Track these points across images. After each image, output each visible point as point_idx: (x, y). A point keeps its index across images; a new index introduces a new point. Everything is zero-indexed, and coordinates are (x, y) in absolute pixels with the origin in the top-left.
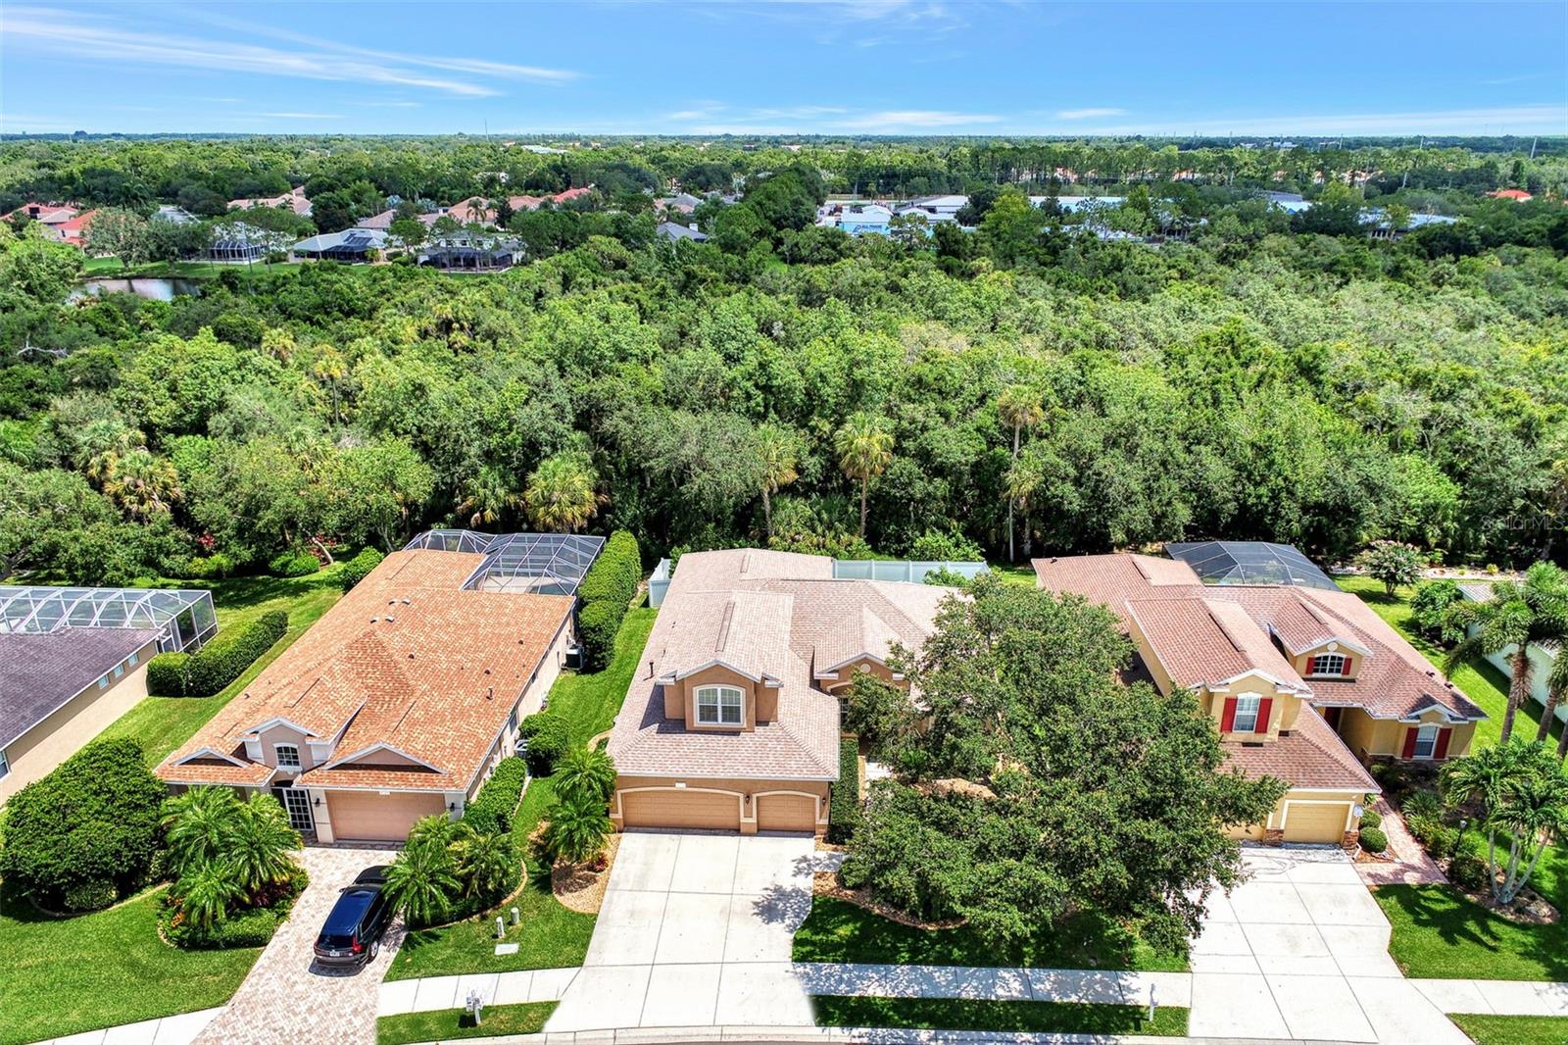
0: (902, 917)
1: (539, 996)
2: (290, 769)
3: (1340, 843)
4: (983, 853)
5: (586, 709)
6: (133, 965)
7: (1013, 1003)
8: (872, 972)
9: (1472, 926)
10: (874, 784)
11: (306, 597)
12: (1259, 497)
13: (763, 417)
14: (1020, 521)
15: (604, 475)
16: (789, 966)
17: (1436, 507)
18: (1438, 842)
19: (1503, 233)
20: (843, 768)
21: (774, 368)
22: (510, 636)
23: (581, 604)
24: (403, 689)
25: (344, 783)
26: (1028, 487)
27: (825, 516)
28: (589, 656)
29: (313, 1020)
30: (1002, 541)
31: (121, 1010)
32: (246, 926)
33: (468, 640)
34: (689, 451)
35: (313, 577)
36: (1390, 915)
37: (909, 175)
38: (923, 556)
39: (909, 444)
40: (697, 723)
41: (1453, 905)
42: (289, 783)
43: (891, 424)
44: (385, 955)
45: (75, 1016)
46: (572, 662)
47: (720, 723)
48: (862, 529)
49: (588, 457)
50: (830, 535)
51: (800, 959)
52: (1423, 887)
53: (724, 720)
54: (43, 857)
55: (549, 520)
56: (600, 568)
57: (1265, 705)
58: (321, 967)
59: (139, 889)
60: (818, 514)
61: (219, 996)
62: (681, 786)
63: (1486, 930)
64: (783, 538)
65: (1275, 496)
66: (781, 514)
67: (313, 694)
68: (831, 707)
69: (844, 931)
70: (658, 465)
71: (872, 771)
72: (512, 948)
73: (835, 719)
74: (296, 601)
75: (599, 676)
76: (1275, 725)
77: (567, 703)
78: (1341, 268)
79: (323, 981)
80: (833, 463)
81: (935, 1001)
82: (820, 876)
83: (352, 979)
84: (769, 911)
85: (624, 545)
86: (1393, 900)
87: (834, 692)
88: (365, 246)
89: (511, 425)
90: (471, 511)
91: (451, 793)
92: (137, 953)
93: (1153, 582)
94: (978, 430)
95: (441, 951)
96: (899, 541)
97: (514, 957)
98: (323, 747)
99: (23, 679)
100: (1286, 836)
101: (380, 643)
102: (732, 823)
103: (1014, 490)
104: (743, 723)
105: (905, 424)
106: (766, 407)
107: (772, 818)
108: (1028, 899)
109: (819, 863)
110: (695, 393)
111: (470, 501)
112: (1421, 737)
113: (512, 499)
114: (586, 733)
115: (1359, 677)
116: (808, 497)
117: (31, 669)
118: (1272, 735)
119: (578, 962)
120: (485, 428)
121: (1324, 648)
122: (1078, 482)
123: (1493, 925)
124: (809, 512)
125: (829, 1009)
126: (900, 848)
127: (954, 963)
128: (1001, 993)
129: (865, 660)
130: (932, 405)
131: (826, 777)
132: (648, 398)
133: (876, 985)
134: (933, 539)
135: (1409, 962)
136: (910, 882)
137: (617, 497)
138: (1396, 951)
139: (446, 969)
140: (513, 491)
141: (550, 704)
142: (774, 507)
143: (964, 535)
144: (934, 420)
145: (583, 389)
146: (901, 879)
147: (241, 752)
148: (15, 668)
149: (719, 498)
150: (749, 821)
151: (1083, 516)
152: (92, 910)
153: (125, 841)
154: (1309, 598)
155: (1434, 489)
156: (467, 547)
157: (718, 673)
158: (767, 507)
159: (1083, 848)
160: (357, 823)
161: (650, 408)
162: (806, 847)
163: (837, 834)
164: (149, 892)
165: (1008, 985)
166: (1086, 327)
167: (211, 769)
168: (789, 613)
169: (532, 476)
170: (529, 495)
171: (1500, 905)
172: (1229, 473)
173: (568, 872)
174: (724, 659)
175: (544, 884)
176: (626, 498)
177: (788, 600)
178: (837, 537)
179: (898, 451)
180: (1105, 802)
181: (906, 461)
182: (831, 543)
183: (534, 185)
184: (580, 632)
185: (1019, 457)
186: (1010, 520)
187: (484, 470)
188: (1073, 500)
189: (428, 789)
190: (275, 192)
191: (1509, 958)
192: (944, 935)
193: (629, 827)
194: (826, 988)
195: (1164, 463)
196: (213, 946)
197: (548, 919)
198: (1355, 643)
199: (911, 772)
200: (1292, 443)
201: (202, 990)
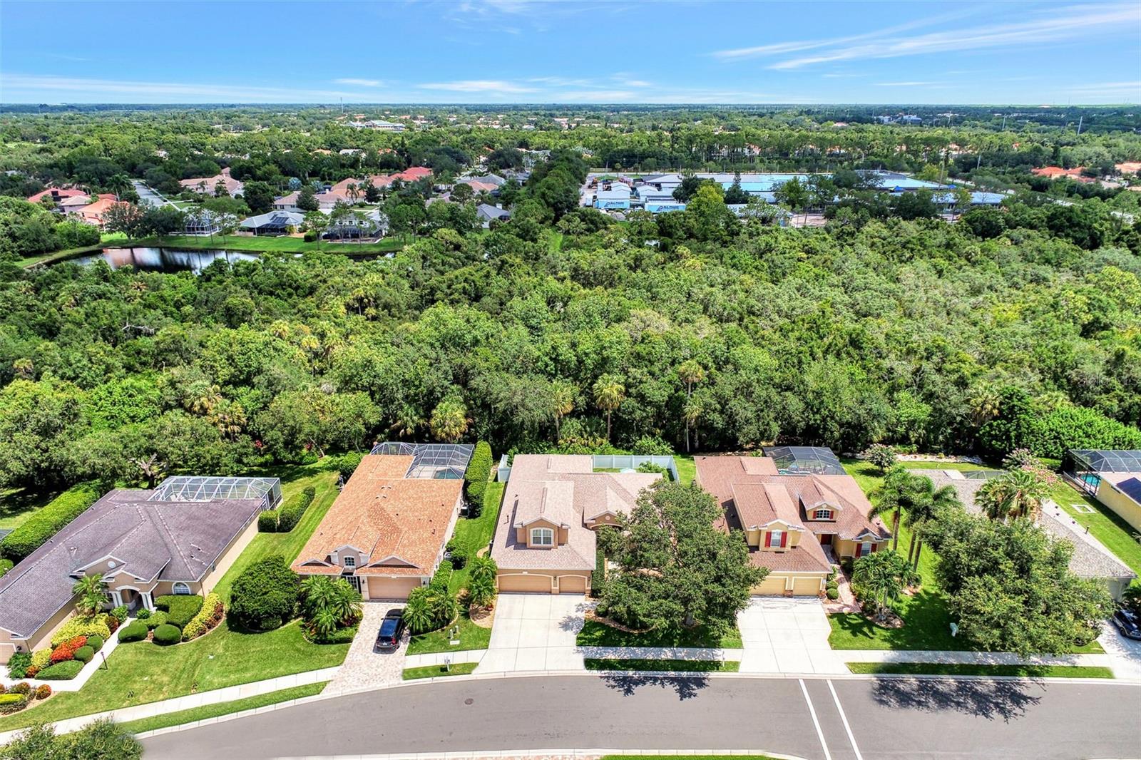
0: (623, 628)
1: (471, 661)
2: (350, 568)
3: (818, 595)
4: (653, 598)
5: (473, 536)
6: (298, 650)
7: (668, 661)
8: (610, 650)
9: (865, 629)
10: (610, 571)
11: (317, 477)
12: (815, 420)
13: (554, 376)
14: (692, 430)
15: (470, 408)
16: (575, 648)
17: (914, 421)
18: (860, 594)
19: (1018, 218)
20: (597, 564)
21: (560, 350)
22: (437, 502)
23: (466, 485)
24: (396, 530)
25: (376, 573)
26: (695, 414)
27: (588, 429)
28: (472, 510)
29: (380, 670)
30: (684, 442)
31: (300, 667)
32: (342, 634)
33: (420, 505)
34: (517, 399)
35: (316, 465)
36: (832, 625)
37: (644, 156)
38: (641, 452)
39: (632, 390)
40: (532, 545)
41: (860, 621)
42: (352, 574)
43: (622, 378)
44: (403, 646)
45: (281, 669)
46: (463, 513)
47: (542, 545)
48: (607, 435)
49: (461, 398)
50: (591, 439)
51: (581, 645)
52: (850, 614)
53: (544, 543)
54: (256, 606)
55: (444, 435)
56: (474, 464)
57: (784, 535)
58: (378, 649)
59: (289, 621)
60: (585, 427)
61: (339, 662)
62: (525, 573)
63: (871, 631)
64: (566, 441)
65: (824, 420)
66: (565, 428)
67: (358, 533)
68: (592, 536)
69: (598, 634)
70: (501, 406)
71: (610, 565)
72: (458, 642)
73: (594, 542)
74: (312, 479)
75: (477, 520)
76: (789, 544)
77: (464, 534)
78: (910, 246)
79: (379, 656)
80: (593, 398)
81: (636, 660)
82: (588, 612)
83: (392, 655)
84: (565, 626)
85: (484, 448)
86: (835, 619)
87: (593, 529)
88: (284, 224)
89: (420, 381)
90: (399, 429)
91: (423, 577)
92: (298, 646)
93: (748, 473)
94: (670, 382)
95: (428, 643)
96: (628, 442)
97: (459, 646)
98: (365, 558)
99: (213, 526)
100: (794, 593)
101: (382, 508)
102: (548, 589)
103: (688, 416)
104: (553, 545)
105: (630, 380)
106: (556, 371)
107: (565, 587)
108: (669, 614)
109: (587, 606)
110: (518, 364)
111: (399, 423)
112: (863, 548)
113: (421, 422)
114: (476, 548)
115: (838, 520)
116: (579, 418)
117: (216, 522)
118: (788, 548)
119: (487, 647)
120: (405, 383)
121: (821, 506)
122: (721, 412)
123: (875, 629)
124: (580, 427)
125: (589, 664)
126: (620, 596)
127: (644, 646)
128: (663, 657)
129: (608, 514)
130: (645, 369)
131: (590, 569)
132: (493, 367)
133: (611, 655)
134: (646, 441)
135: (835, 643)
136: (624, 610)
137: (477, 420)
138: (831, 640)
139: (431, 650)
140: (421, 417)
141: (456, 535)
142: (561, 424)
143: (662, 438)
144: (647, 378)
145: (458, 361)
146: (620, 608)
147: (329, 559)
148: (209, 521)
149: (533, 423)
150: (555, 588)
151: (724, 430)
152: (272, 629)
153: (287, 599)
154: (820, 482)
155: (914, 412)
156: (403, 453)
157: (541, 522)
158: (557, 424)
159: (690, 595)
160: (379, 592)
161: (495, 373)
162: (583, 600)
163: (595, 594)
164: (294, 622)
165: (667, 654)
166: (741, 303)
167: (316, 567)
168: (572, 491)
169: (434, 412)
170: (433, 422)
171: (881, 621)
172: (802, 405)
173: (476, 611)
174: (544, 516)
175: (466, 615)
176: (481, 421)
177: (571, 484)
178: (594, 440)
179: (627, 394)
180: (699, 577)
181: (630, 399)
182: (591, 444)
183: (387, 165)
184: (466, 497)
185: (691, 396)
186: (687, 430)
187: (406, 407)
188: (718, 421)
189: (414, 576)
190: (209, 173)
191: (877, 641)
192: (641, 635)
193: (501, 592)
194: (590, 656)
195: (766, 402)
196: (331, 642)
197: (471, 630)
198: (835, 504)
199: (628, 566)
200: (836, 390)
201: (330, 660)
